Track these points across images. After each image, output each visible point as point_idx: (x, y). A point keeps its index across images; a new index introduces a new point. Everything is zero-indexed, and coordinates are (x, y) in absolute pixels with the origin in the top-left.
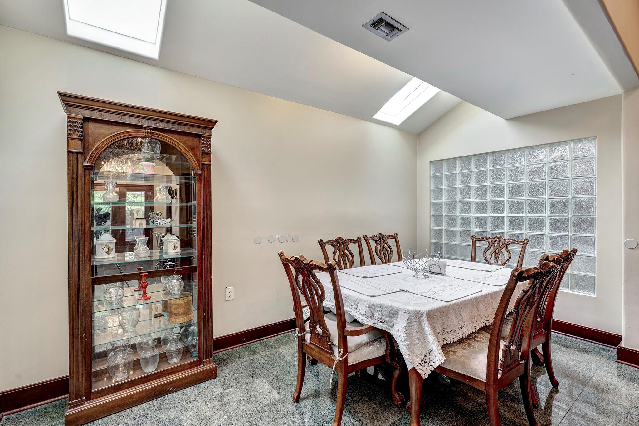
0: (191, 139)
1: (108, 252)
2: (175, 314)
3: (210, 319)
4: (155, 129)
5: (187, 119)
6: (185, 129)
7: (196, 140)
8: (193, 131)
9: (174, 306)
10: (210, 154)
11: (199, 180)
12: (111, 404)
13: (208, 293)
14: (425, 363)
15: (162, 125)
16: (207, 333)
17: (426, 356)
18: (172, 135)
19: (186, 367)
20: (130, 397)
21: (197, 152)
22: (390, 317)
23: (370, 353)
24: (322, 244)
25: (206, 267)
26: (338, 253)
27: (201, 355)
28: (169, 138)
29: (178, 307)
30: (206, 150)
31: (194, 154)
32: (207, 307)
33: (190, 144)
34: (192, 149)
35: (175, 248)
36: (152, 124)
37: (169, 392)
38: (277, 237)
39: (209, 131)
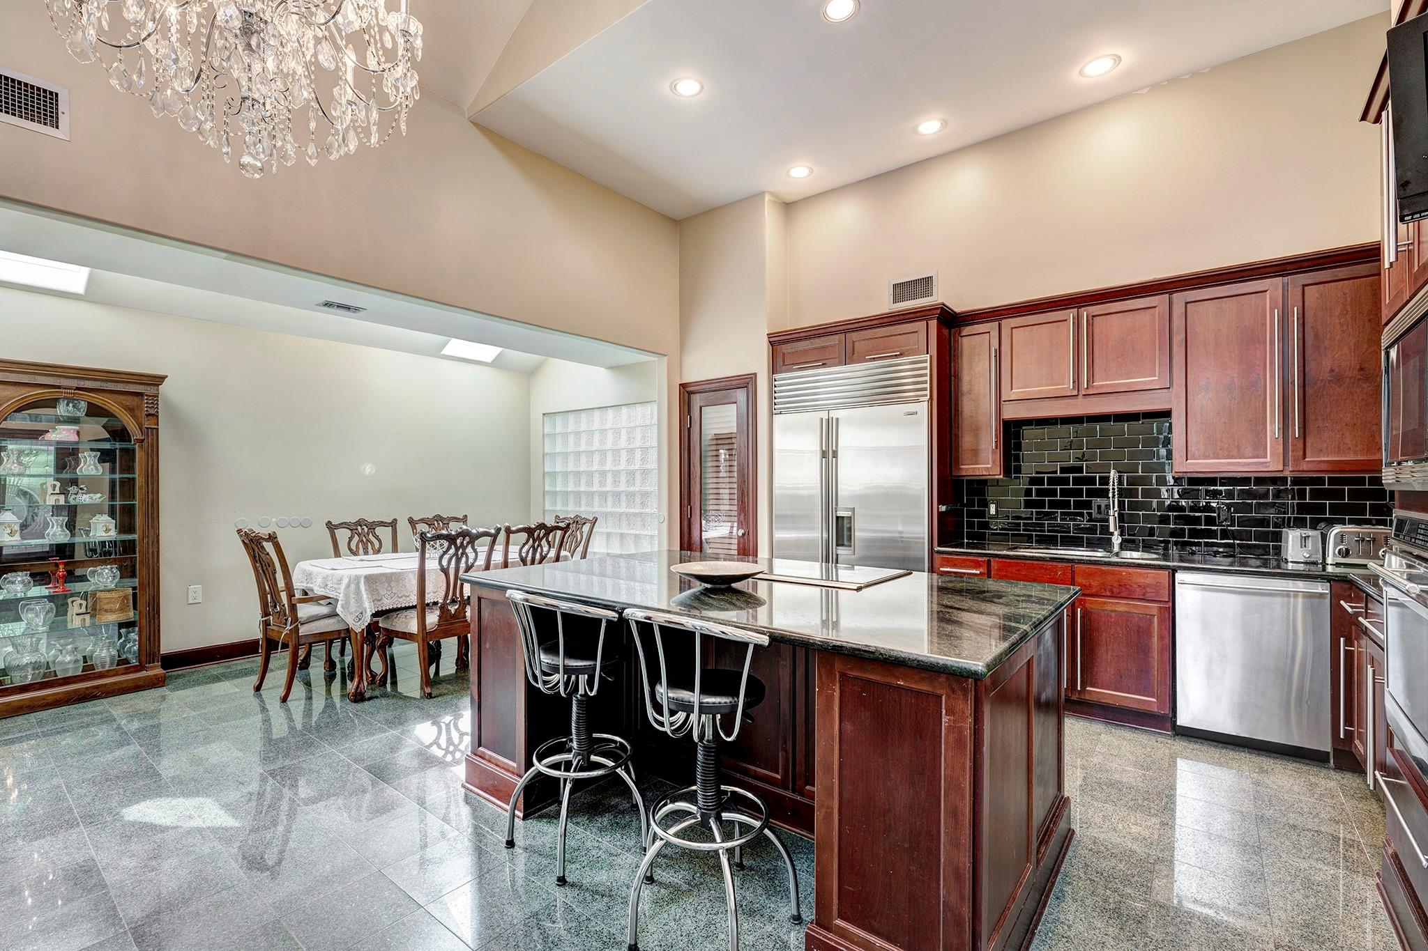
0: (130, 398)
1: (11, 534)
2: (106, 611)
3: (156, 616)
4: (78, 389)
5: (123, 376)
6: (120, 387)
7: (136, 399)
8: (132, 388)
9: (105, 601)
10: (157, 416)
11: (141, 447)
12: (17, 704)
13: (154, 584)
14: (360, 620)
15: (88, 384)
16: (152, 632)
17: (362, 613)
18: (102, 394)
19: (120, 672)
20: (43, 698)
21: (138, 413)
22: (338, 584)
23: (328, 625)
24: (331, 527)
25: (150, 552)
26: (356, 538)
27: (143, 659)
28: (98, 399)
29: (111, 601)
30: (152, 411)
31: (134, 417)
32: (151, 601)
33: (128, 404)
34: (131, 410)
35: (107, 530)
36: (75, 383)
37: (95, 697)
38: (274, 520)
39: (156, 388)
